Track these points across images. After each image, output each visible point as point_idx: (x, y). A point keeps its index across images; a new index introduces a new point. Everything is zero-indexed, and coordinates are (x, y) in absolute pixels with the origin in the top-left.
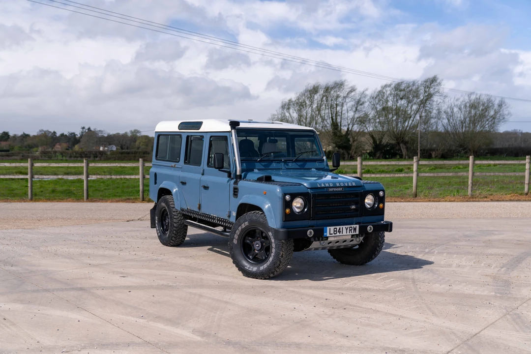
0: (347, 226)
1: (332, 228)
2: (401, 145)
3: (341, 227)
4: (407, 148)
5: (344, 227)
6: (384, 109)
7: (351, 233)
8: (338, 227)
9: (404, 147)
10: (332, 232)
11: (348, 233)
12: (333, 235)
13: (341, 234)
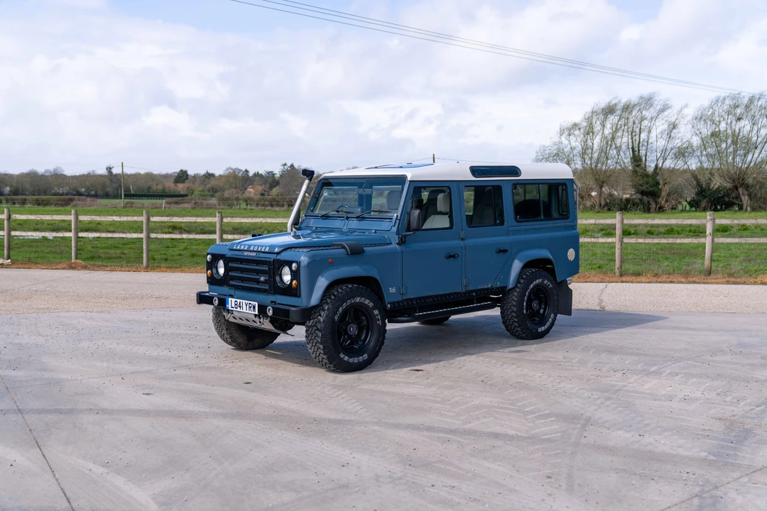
0: (247, 302)
1: (233, 300)
2: (740, 190)
3: (241, 301)
4: (749, 195)
5: (244, 301)
6: (714, 134)
7: (250, 312)
8: (238, 301)
9: (746, 193)
10: (233, 306)
11: (248, 311)
12: (234, 309)
13: (241, 310)
